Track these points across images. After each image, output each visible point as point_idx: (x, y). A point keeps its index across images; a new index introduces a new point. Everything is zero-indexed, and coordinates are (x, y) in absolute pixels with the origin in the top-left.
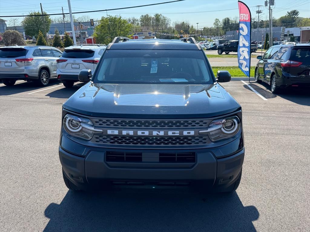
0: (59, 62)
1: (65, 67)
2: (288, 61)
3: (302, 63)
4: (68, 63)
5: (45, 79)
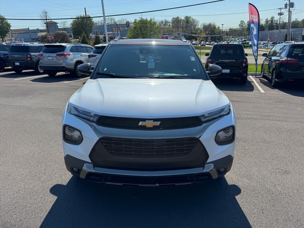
0: (90, 57)
1: (95, 61)
2: (286, 58)
3: (298, 60)
4: (97, 58)
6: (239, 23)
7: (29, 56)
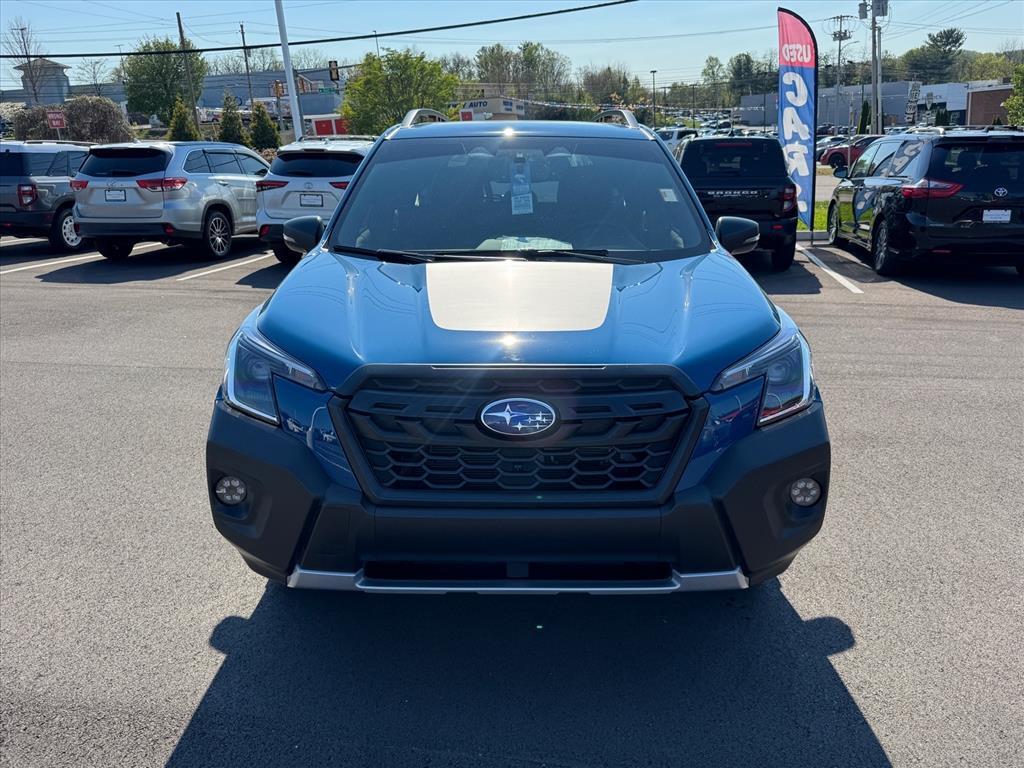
0: (262, 190)
1: (282, 203)
2: (922, 181)
3: (961, 186)
4: (289, 193)
5: (219, 240)
6: (704, 66)
7: (26, 188)
